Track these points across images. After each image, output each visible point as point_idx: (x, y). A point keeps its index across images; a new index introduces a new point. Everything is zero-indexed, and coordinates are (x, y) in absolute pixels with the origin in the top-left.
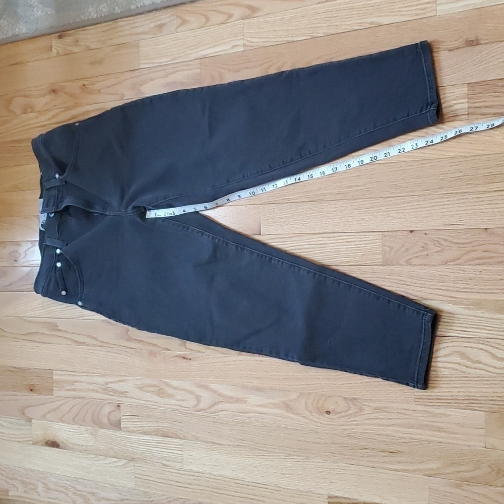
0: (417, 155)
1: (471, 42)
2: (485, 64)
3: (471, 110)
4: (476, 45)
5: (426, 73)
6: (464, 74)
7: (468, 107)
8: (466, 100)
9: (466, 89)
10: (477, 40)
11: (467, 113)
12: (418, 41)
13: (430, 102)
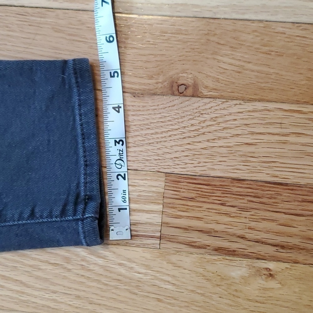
0: (44, 302)
1: (182, 88)
2: (208, 141)
3: (167, 231)
4: (193, 96)
5: (79, 131)
6: (160, 152)
7: (163, 224)
8: (160, 207)
9: (163, 184)
10: (195, 86)
11: (158, 234)
12: (69, 56)
13: (83, 194)
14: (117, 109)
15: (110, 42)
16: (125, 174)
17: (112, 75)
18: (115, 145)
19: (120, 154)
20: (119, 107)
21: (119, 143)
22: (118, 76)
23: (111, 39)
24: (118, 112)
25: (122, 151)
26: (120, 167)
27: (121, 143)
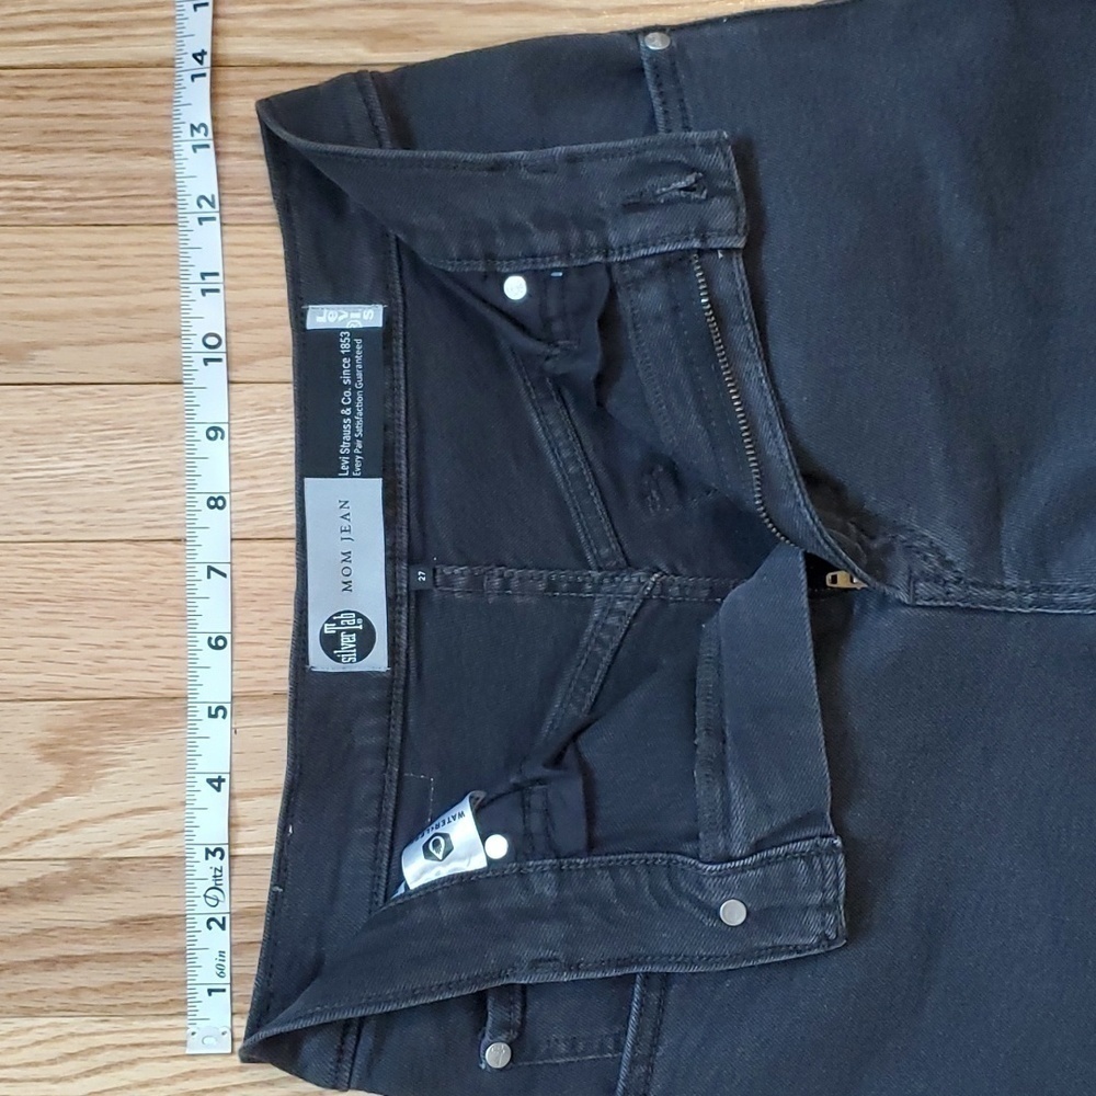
14: (216, 783)
15: (217, 647)
16: (224, 919)
17: (213, 713)
18: (207, 858)
19: (215, 876)
20: (220, 780)
21: (214, 854)
22: (224, 717)
23: (221, 643)
24: (218, 789)
25: (221, 871)
26: (215, 902)
27: (218, 854)
